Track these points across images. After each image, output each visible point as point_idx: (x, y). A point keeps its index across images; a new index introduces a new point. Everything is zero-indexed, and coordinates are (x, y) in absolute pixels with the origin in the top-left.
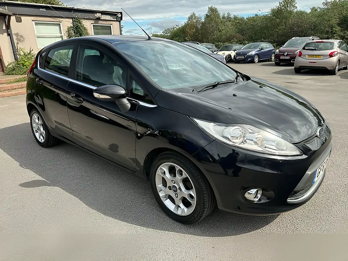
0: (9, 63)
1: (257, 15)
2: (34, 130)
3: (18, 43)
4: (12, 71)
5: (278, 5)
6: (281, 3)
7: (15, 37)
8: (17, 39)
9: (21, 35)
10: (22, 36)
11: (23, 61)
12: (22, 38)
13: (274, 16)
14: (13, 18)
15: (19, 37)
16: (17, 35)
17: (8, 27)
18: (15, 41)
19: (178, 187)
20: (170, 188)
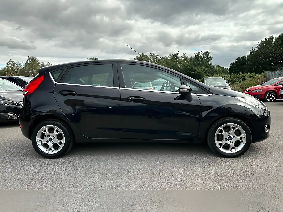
19: (232, 137)
20: (226, 139)
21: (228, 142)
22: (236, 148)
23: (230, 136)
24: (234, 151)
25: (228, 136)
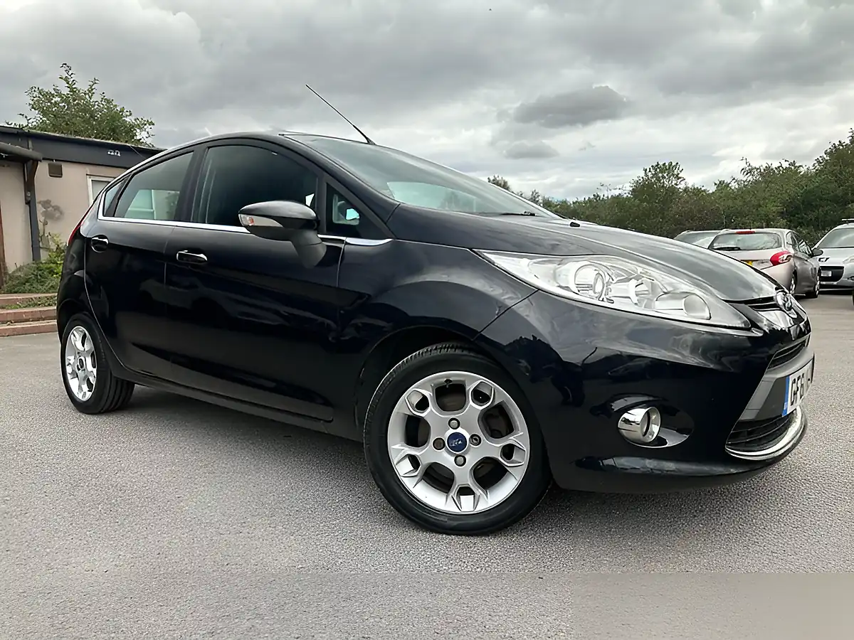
0: (18, 266)
1: (598, 196)
2: (69, 370)
3: (45, 224)
4: (21, 284)
5: (642, 174)
6: (648, 170)
7: (40, 209)
8: (46, 214)
9: (56, 206)
10: (57, 208)
11: (53, 263)
12: (57, 211)
13: (635, 197)
14: (43, 168)
15: (51, 208)
16: (46, 204)
17: (29, 186)
18: (41, 218)
19: (468, 436)
20: (439, 444)
21: (446, 459)
22: (478, 491)
23: (460, 430)
24: (467, 505)
25: (451, 431)
